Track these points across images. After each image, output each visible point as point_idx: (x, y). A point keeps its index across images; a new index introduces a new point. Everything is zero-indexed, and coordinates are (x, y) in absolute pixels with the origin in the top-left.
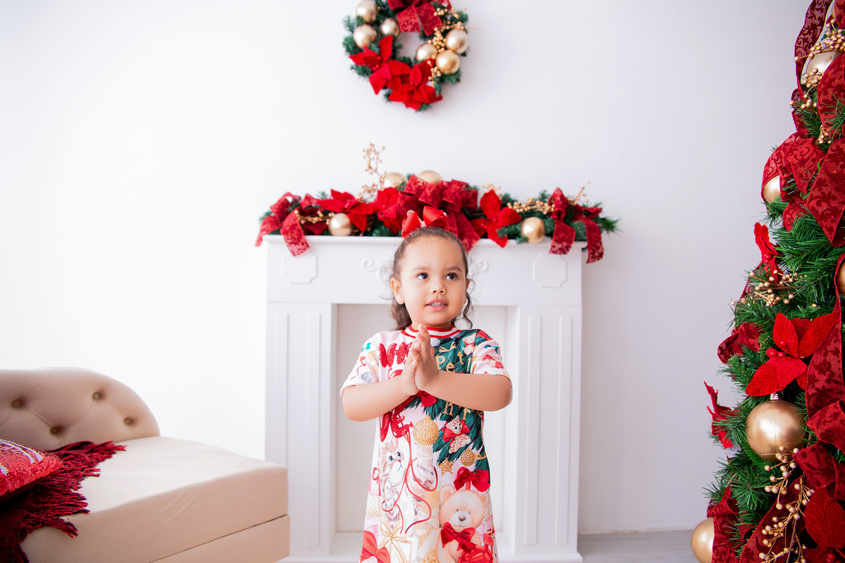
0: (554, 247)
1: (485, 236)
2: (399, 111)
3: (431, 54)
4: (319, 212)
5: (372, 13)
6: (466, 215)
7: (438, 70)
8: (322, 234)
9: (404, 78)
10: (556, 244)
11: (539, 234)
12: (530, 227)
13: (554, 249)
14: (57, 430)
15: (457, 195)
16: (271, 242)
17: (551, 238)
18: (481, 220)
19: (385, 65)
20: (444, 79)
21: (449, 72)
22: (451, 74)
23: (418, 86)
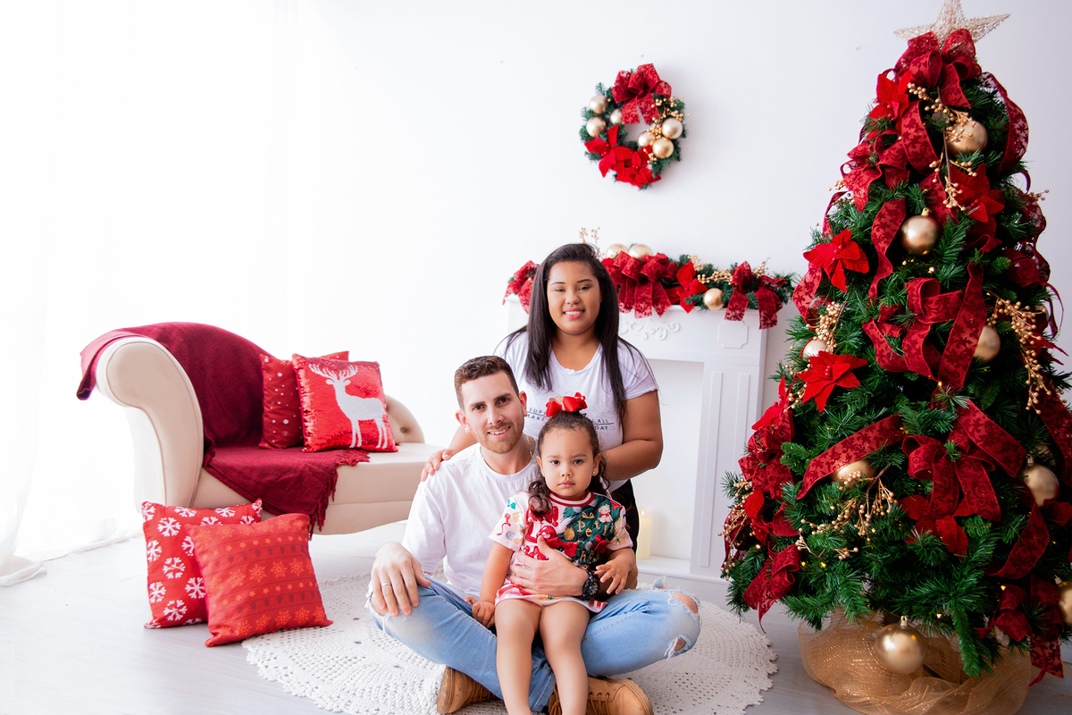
0: (729, 314)
1: (678, 303)
2: (628, 189)
3: (650, 141)
5: (601, 106)
6: (664, 285)
7: (654, 156)
9: (627, 164)
10: (730, 312)
11: (717, 303)
12: (711, 296)
13: (729, 316)
15: (652, 268)
16: (512, 302)
17: (725, 307)
18: (678, 289)
19: (612, 151)
20: (660, 163)
21: (663, 157)
22: (666, 159)
23: (639, 169)
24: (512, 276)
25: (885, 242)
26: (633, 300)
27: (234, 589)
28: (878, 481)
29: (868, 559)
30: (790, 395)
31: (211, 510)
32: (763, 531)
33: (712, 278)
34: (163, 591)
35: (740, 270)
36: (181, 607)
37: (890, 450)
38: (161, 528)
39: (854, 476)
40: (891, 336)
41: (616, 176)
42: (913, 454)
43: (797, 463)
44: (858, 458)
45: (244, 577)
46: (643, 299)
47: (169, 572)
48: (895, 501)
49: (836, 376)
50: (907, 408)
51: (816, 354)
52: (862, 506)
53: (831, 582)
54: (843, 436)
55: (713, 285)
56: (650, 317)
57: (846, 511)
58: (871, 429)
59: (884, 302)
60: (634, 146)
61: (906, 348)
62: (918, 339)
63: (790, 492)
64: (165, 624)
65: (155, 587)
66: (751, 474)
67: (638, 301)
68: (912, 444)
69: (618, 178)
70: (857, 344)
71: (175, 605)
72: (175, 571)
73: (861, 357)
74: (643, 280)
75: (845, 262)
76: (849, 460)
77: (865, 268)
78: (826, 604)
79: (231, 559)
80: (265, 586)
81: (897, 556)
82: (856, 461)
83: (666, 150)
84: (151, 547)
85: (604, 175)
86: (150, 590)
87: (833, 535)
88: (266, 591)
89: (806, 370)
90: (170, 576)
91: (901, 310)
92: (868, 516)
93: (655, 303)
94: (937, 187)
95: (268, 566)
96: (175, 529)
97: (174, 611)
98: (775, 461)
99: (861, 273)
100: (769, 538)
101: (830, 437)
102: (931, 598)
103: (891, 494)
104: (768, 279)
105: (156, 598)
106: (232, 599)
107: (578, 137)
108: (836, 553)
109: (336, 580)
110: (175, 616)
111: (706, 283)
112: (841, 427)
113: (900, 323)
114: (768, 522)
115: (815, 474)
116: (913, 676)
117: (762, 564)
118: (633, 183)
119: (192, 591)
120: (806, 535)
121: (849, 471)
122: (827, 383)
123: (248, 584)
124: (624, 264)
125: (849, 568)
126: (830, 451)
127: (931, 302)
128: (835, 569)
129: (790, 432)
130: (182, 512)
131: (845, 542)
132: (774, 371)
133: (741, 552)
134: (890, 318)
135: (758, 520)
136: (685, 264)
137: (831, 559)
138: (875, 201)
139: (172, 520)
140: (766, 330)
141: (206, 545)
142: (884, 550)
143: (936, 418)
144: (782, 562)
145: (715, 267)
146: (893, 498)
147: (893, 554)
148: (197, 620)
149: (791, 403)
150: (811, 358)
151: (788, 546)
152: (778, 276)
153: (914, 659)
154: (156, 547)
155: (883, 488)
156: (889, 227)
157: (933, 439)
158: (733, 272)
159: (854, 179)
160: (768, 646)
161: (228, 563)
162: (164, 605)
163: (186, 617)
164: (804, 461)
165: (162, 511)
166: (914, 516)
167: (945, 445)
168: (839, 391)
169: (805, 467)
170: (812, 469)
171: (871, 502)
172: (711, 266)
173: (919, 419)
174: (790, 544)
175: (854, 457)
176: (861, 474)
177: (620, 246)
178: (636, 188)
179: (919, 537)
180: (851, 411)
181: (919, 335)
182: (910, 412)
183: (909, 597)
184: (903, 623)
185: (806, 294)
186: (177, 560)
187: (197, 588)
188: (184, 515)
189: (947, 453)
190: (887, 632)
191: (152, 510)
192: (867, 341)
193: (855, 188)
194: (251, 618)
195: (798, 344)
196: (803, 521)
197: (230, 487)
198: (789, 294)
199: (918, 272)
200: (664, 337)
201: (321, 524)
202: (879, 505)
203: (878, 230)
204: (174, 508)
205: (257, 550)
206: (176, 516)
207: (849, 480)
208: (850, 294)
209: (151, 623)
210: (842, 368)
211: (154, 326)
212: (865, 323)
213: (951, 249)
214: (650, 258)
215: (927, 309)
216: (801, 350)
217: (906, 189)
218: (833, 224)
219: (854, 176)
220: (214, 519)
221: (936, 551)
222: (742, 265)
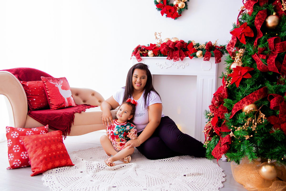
0: (205, 59)
1: (188, 56)
2: (170, 20)
3: (177, 3)
4: (146, 50)
6: (183, 50)
7: (179, 8)
8: (146, 56)
9: (170, 11)
10: (205, 58)
11: (201, 55)
12: (198, 53)
13: (205, 60)
14: (84, 101)
15: (179, 45)
16: (133, 58)
17: (203, 56)
18: (188, 51)
19: (165, 7)
20: (181, 10)
21: (182, 8)
22: (183, 8)
23: (174, 13)
24: (133, 50)
25: (260, 25)
26: (173, 56)
27: (39, 155)
28: (259, 111)
29: (256, 139)
30: (226, 82)
31: (30, 129)
32: (218, 130)
33: (199, 47)
34: (13, 156)
35: (208, 44)
36: (19, 162)
37: (263, 100)
38: (12, 135)
39: (250, 109)
40: (263, 59)
41: (166, 16)
42: (272, 101)
43: (229, 106)
44: (251, 103)
45: (42, 150)
46: (176, 55)
47: (15, 150)
48: (266, 118)
49: (243, 74)
50: (269, 84)
51: (235, 67)
52: (254, 120)
53: (243, 148)
54: (246, 96)
55: (199, 49)
56: (179, 61)
57: (248, 122)
58: (256, 92)
59: (260, 46)
60: (172, 5)
61: (268, 63)
62: (273, 59)
63: (227, 116)
64: (13, 167)
65: (10, 155)
66: (213, 111)
67: (174, 56)
68: (272, 97)
69: (167, 16)
70: (250, 62)
71: (17, 161)
72: (17, 150)
73: (252, 67)
74: (176, 49)
75: (245, 33)
76: (248, 104)
77: (253, 35)
78: (241, 155)
79: (37, 145)
80: (49, 153)
81: (267, 138)
82: (251, 104)
83: (183, 5)
84: (9, 141)
85: (162, 15)
86: (9, 156)
87: (243, 131)
88: (50, 154)
89: (232, 73)
90: (15, 151)
91: (266, 49)
92: (256, 124)
93: (180, 56)
94: (279, 4)
95: (50, 146)
96: (17, 135)
97: (17, 163)
98: (221, 105)
99: (251, 37)
100: (220, 133)
101: (241, 96)
102: (280, 153)
103: (264, 115)
104: (217, 47)
105: (11, 159)
106: (39, 158)
107: (154, 3)
108: (245, 137)
109: (77, 151)
110: (17, 165)
111: (197, 49)
112: (245, 92)
113: (266, 54)
114: (219, 127)
115: (236, 109)
116: (273, 181)
117: (218, 142)
118: (172, 18)
119: (23, 156)
120: (233, 131)
121: (248, 108)
122: (239, 77)
123: (43, 152)
124: (169, 44)
125: (249, 143)
126: (241, 101)
127: (278, 45)
128: (244, 143)
129: (226, 95)
130: (20, 129)
131: (248, 133)
132: (221, 75)
133: (211, 138)
134: (262, 52)
135: (216, 127)
136: (190, 43)
137: (243, 139)
138: (256, 11)
139: (16, 132)
140: (217, 64)
141: (28, 142)
142: (262, 136)
143: (280, 88)
144: (225, 141)
145: (200, 44)
146: (265, 117)
147: (265, 137)
148: (25, 166)
149: (227, 85)
150: (234, 69)
151: (227, 135)
152: (221, 46)
153: (273, 175)
154: (10, 142)
155: (261, 113)
156: (261, 19)
157: (279, 95)
158: (206, 45)
159: (248, 4)
160: (223, 171)
161: (36, 147)
162: (13, 161)
163: (21, 165)
164: (232, 105)
165: (12, 129)
166: (273, 123)
167: (284, 97)
168: (244, 79)
169: (233, 107)
170: (235, 107)
171: (257, 119)
172: (198, 44)
173: (274, 88)
174: (228, 134)
175: (250, 102)
176: (253, 108)
177: (168, 39)
178: (173, 19)
179: (275, 131)
180: (248, 86)
181: (273, 58)
182: (270, 86)
183: (271, 152)
184: (269, 162)
185: (231, 47)
186: (18, 146)
187: (25, 155)
188: (20, 130)
189: (285, 100)
190: (263, 165)
191: (9, 129)
192: (254, 61)
193: (248, 7)
194: (46, 164)
195: (229, 65)
196: (232, 126)
197: (37, 121)
198: (225, 52)
199: (272, 36)
200: (183, 68)
201: (69, 132)
202: (260, 120)
203: (257, 21)
204: (17, 128)
205: (45, 142)
206: (18, 131)
207: (249, 111)
208: (247, 45)
209: (9, 168)
210: (244, 71)
211: (14, 69)
212: (253, 55)
213: (284, 26)
214: (178, 41)
215: (276, 48)
216: (230, 67)
217: (267, 6)
218: (240, 22)
219: (248, 3)
220: (31, 132)
221: (281, 135)
222: (209, 42)
